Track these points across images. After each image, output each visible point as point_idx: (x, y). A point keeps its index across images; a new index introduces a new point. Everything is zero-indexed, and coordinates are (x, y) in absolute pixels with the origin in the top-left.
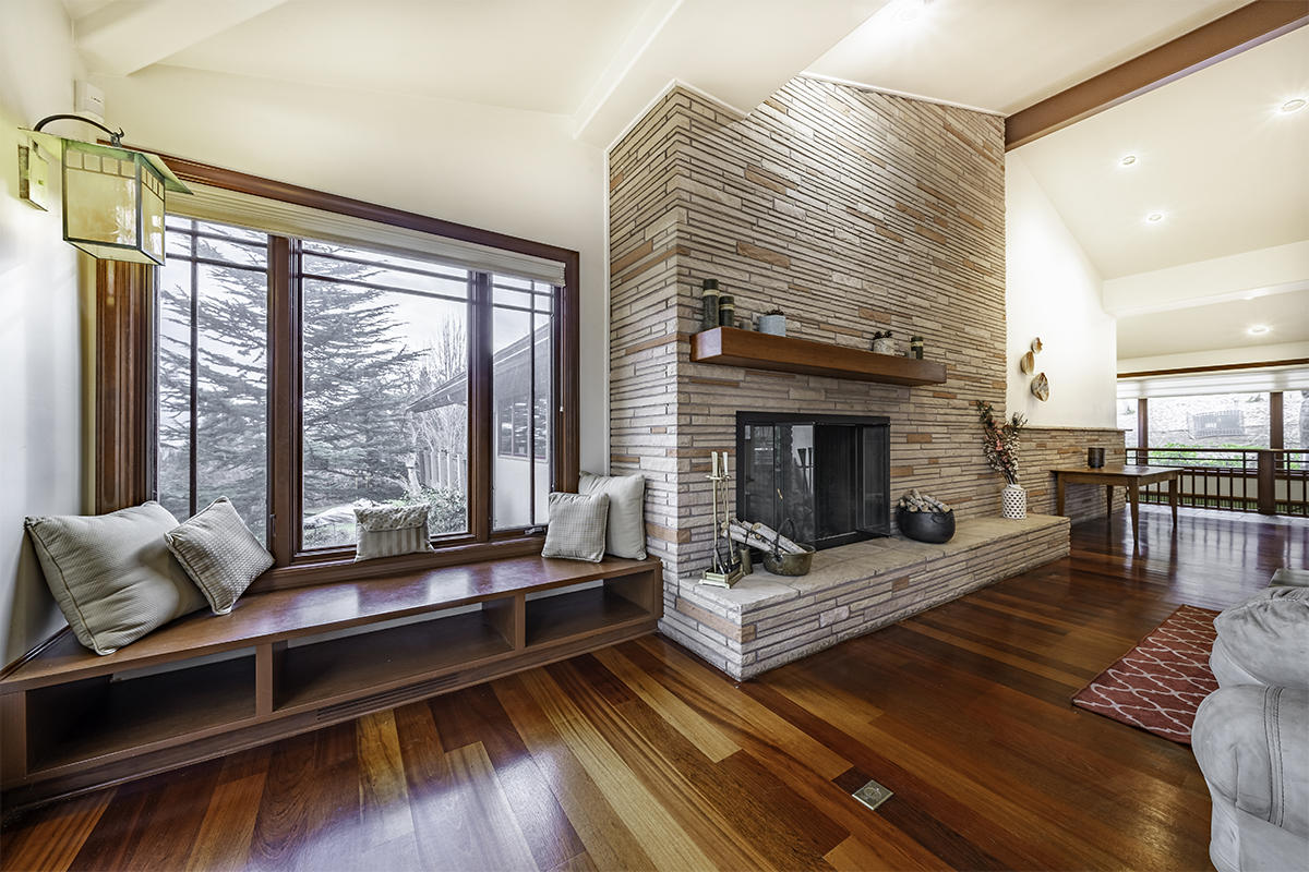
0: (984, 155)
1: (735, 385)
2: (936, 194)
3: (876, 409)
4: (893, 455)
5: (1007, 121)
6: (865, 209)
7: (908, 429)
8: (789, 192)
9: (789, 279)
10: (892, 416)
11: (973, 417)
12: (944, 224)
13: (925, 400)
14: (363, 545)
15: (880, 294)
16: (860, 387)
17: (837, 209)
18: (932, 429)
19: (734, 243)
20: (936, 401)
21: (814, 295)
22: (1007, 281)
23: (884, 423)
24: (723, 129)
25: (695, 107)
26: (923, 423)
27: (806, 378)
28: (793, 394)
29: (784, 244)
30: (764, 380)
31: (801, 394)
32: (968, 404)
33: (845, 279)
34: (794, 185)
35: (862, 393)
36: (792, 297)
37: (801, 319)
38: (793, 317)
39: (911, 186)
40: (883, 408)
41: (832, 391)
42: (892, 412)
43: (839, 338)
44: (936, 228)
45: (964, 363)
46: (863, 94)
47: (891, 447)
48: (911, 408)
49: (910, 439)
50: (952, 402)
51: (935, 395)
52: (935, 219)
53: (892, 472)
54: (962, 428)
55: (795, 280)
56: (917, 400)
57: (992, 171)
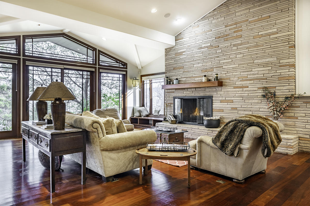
3: (208, 94)
4: (214, 106)
6: (204, 46)
7: (220, 99)
8: (183, 54)
9: (183, 70)
10: (213, 95)
11: (259, 93)
12: (241, 30)
13: (229, 90)
16: (202, 89)
19: (173, 68)
21: (189, 72)
23: (211, 97)
25: (167, 50)
27: (187, 89)
28: (184, 92)
29: (182, 64)
30: (178, 91)
31: (186, 92)
32: (256, 89)
33: (198, 65)
34: (184, 52)
35: (202, 90)
36: (185, 74)
37: (186, 78)
38: (184, 78)
39: (222, 29)
40: (210, 93)
41: (194, 91)
42: (214, 94)
43: (196, 79)
44: (235, 34)
45: (253, 74)
46: (204, 18)
47: (213, 104)
48: (223, 93)
49: (221, 101)
50: (245, 89)
51: (235, 88)
52: (235, 32)
53: (213, 110)
54: (252, 98)
55: (185, 70)
56: (226, 90)
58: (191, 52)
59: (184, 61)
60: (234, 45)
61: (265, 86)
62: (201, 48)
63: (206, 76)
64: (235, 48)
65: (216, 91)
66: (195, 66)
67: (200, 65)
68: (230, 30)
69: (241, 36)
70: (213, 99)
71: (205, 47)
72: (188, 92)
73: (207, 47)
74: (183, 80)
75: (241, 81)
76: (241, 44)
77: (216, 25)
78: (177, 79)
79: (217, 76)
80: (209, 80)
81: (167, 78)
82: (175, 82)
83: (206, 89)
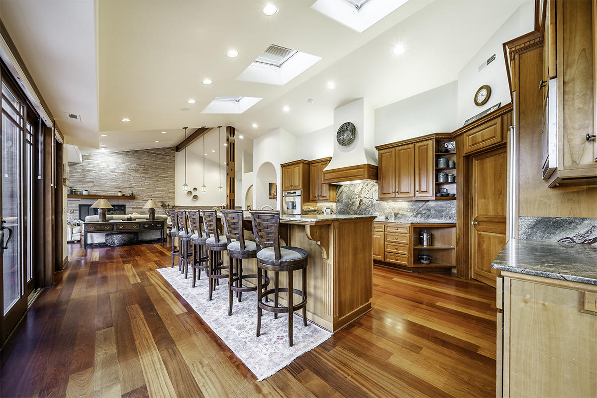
0: (166, 155)
1: (79, 201)
2: (144, 165)
3: (121, 204)
4: (127, 210)
5: (176, 147)
6: (117, 171)
8: (93, 172)
9: (94, 185)
15: (122, 185)
17: (108, 172)
18: (142, 207)
19: (78, 181)
21: (101, 187)
26: (138, 206)
29: (92, 179)
30: (85, 200)
33: (111, 183)
34: (95, 170)
35: (117, 201)
36: (94, 187)
37: (97, 191)
38: (94, 190)
39: (134, 165)
40: (123, 203)
42: (127, 204)
43: (108, 193)
44: (144, 171)
48: (134, 203)
49: (132, 208)
51: (143, 201)
52: (143, 170)
57: (168, 158)
58: (104, 172)
59: (95, 178)
60: (143, 177)
61: (162, 201)
63: (121, 192)
64: (144, 179)
65: (129, 202)
66: (108, 183)
67: (113, 183)
68: (140, 167)
69: (148, 174)
70: (126, 207)
71: (118, 173)
73: (121, 173)
74: (92, 192)
76: (148, 178)
77: (129, 162)
78: (87, 191)
79: (132, 193)
80: (124, 195)
81: (70, 188)
82: (85, 193)
83: (120, 201)
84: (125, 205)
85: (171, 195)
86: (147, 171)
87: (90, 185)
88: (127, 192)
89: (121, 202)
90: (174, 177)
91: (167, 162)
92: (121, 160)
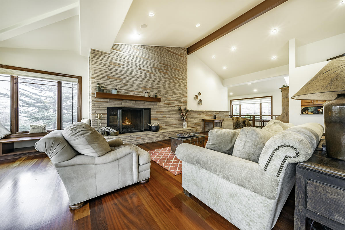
0: (180, 56)
1: (107, 102)
2: (165, 64)
3: (147, 107)
4: (151, 115)
5: (188, 49)
6: (143, 68)
7: (156, 110)
9: (122, 82)
11: (177, 108)
12: (168, 70)
13: (162, 105)
14: (31, 131)
15: (147, 84)
17: (135, 69)
18: (164, 111)
19: (106, 76)
20: (164, 105)
21: (129, 85)
22: (188, 81)
23: (149, 109)
24: (104, 56)
25: (96, 52)
26: (161, 109)
27: (126, 101)
28: (122, 104)
29: (120, 76)
30: (115, 101)
31: (125, 104)
32: (175, 106)
33: (138, 82)
34: (123, 65)
35: (142, 103)
36: (122, 86)
37: (125, 90)
38: (123, 90)
39: (157, 63)
40: (149, 106)
41: (134, 103)
42: (152, 107)
43: (136, 93)
44: (165, 71)
45: (174, 98)
46: (143, 46)
47: (151, 114)
48: (157, 106)
49: (157, 112)
50: (170, 105)
51: (165, 104)
52: (165, 69)
53: (151, 119)
54: (173, 110)
55: (123, 83)
56: (159, 105)
57: (183, 59)
58: (131, 68)
59: (123, 74)
60: (165, 78)
61: (179, 105)
62: (140, 69)
63: (147, 93)
65: (153, 105)
66: (135, 81)
67: (140, 82)
68: (162, 66)
69: (168, 74)
70: (151, 110)
71: (144, 70)
72: (127, 104)
73: (146, 71)
74: (121, 91)
75: (168, 100)
76: (168, 78)
77: (153, 58)
78: (116, 89)
79: (156, 94)
80: (150, 96)
81: (99, 84)
82: (114, 92)
83: (146, 103)
84: (150, 108)
85: (184, 98)
86: (167, 72)
87: (119, 83)
88: (152, 94)
89: (146, 105)
90: (186, 81)
91: (182, 64)
92: (146, 56)
